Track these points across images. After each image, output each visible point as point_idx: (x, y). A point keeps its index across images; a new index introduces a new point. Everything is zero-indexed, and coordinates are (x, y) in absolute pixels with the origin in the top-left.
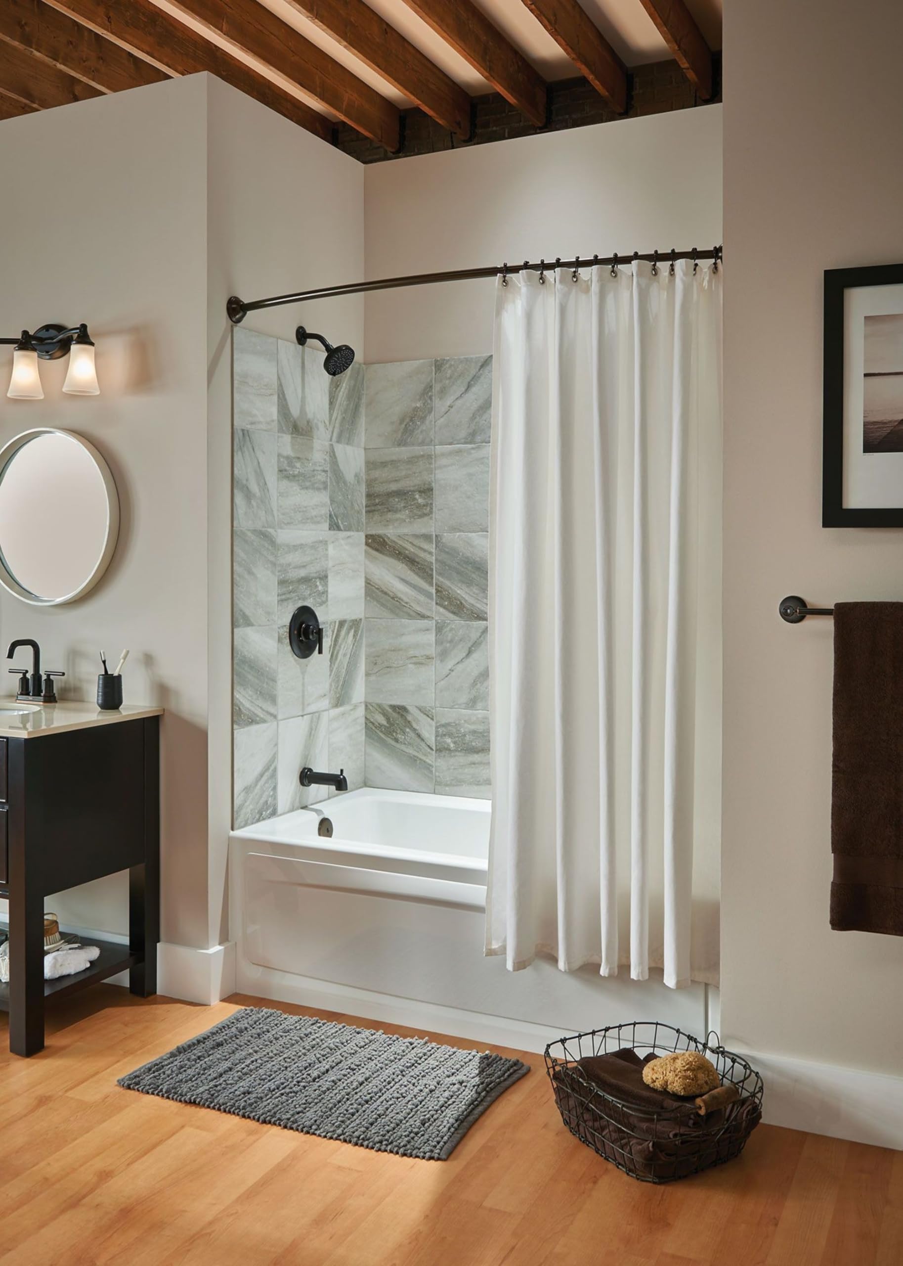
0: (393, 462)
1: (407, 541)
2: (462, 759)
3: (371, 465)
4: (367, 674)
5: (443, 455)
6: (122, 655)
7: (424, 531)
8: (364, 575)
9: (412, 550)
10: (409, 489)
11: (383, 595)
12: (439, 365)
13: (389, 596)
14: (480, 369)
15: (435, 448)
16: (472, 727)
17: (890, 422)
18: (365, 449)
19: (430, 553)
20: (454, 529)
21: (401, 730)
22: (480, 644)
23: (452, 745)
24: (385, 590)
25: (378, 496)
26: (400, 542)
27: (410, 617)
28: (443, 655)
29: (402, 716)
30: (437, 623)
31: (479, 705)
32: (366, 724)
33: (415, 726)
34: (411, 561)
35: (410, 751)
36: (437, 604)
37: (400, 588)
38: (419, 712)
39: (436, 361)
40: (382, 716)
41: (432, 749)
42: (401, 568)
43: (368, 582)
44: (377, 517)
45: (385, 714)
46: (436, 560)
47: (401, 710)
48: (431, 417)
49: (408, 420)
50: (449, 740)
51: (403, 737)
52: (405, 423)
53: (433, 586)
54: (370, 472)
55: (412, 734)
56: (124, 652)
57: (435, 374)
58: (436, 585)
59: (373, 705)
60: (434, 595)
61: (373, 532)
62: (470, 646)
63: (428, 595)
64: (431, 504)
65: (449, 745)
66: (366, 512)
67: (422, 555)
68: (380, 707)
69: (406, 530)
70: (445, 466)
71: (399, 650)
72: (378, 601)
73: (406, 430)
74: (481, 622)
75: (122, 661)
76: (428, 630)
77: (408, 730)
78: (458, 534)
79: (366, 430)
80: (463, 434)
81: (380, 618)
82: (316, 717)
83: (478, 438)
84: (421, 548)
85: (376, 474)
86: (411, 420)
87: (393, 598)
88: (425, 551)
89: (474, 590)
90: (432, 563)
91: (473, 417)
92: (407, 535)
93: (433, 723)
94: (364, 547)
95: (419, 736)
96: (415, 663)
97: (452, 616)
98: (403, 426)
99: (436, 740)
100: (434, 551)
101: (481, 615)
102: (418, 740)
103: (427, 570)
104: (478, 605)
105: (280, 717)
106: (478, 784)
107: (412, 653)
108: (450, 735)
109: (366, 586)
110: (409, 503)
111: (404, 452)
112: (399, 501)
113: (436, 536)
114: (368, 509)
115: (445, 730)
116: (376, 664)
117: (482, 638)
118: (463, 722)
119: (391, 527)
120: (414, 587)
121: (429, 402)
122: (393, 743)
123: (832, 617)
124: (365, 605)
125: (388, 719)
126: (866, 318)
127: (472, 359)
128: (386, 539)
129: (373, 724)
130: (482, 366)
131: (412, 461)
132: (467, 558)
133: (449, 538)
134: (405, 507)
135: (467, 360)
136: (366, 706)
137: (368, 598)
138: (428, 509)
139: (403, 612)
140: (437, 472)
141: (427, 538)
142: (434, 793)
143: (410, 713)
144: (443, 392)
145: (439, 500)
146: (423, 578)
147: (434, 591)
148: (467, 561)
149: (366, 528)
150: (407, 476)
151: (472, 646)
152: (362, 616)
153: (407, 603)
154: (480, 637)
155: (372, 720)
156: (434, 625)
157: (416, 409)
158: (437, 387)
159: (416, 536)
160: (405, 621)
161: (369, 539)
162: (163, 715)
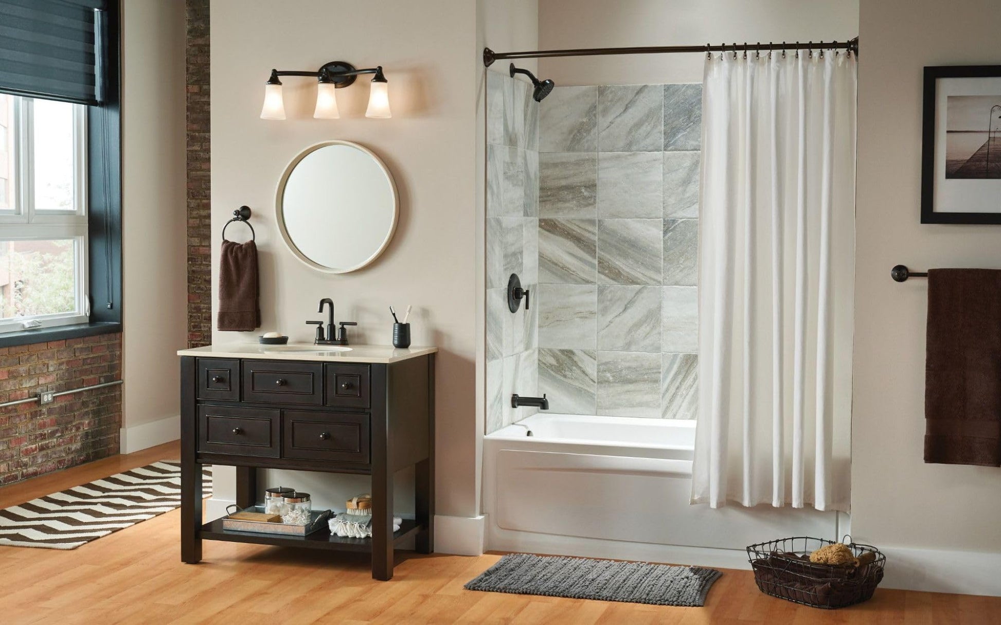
0: (563, 163)
1: (575, 224)
2: (619, 388)
3: (543, 165)
4: (540, 327)
5: (605, 159)
6: (408, 309)
7: (588, 217)
8: (538, 251)
9: (579, 231)
10: (574, 184)
11: (554, 266)
12: (602, 91)
13: (559, 266)
14: (635, 96)
15: (598, 154)
16: (628, 364)
17: (962, 161)
18: (539, 153)
19: (594, 234)
20: (613, 216)
21: (569, 368)
22: (634, 302)
23: (611, 378)
24: (555, 261)
25: (550, 189)
26: (569, 225)
27: (576, 282)
28: (604, 311)
29: (570, 357)
30: (599, 286)
31: (633, 347)
32: (539, 364)
33: (580, 365)
34: (577, 240)
35: (577, 384)
36: (599, 272)
37: (567, 260)
38: (583, 354)
39: (599, 87)
40: (553, 358)
41: (594, 382)
42: (570, 245)
43: (541, 256)
44: (548, 206)
45: (554, 356)
46: (598, 239)
47: (569, 353)
48: (595, 131)
49: (576, 131)
50: (608, 375)
51: (571, 374)
52: (573, 134)
53: (595, 258)
54: (543, 171)
55: (578, 371)
56: (409, 307)
57: (599, 97)
58: (598, 257)
59: (545, 350)
60: (597, 265)
61: (546, 217)
62: (626, 303)
63: (592, 265)
64: (595, 196)
65: (608, 378)
66: (540, 202)
67: (587, 235)
68: (551, 351)
69: (573, 216)
70: (607, 168)
71: (567, 308)
72: (549, 270)
73: (574, 138)
74: (635, 286)
75: (408, 313)
76: (591, 292)
77: (574, 368)
78: (617, 219)
79: (540, 138)
80: (621, 144)
81: (551, 283)
82: (518, 356)
83: (634, 148)
84: (586, 230)
85: (549, 172)
86: (579, 131)
87: (562, 268)
88: (589, 232)
89: (630, 262)
90: (595, 241)
91: (630, 132)
92: (575, 220)
93: (596, 362)
94: (538, 229)
95: (584, 372)
96: (581, 317)
97: (612, 282)
98: (572, 136)
99: (598, 375)
100: (597, 232)
101: (635, 281)
102: (583, 375)
103: (592, 247)
104: (632, 273)
105: (504, 355)
106: (633, 406)
107: (578, 309)
108: (610, 371)
109: (539, 259)
110: (577, 195)
111: (573, 156)
112: (567, 194)
113: (599, 221)
114: (541, 199)
115: (604, 367)
116: (547, 318)
117: (636, 298)
118: (620, 361)
119: (561, 213)
120: (581, 259)
121: (593, 118)
122: (562, 378)
123: (927, 278)
124: (539, 273)
125: (558, 360)
126: (949, 97)
127: (629, 87)
128: (556, 223)
129: (545, 364)
130: (637, 93)
131: (578, 163)
132: (625, 238)
133: (609, 223)
134: (573, 198)
135: (625, 88)
136: (539, 351)
137: (541, 268)
138: (592, 200)
139: (571, 278)
140: (599, 172)
141: (592, 222)
142: (596, 415)
143: (576, 355)
144: (605, 112)
145: (601, 193)
146: (588, 253)
147: (596, 263)
148: (625, 240)
149: (540, 214)
150: (575, 175)
151: (628, 304)
152: (536, 281)
153: (574, 272)
154: (635, 296)
155: (544, 361)
156: (597, 288)
157: (582, 124)
158: (600, 108)
159: (583, 221)
160: (573, 286)
161: (542, 222)
162: (437, 352)
